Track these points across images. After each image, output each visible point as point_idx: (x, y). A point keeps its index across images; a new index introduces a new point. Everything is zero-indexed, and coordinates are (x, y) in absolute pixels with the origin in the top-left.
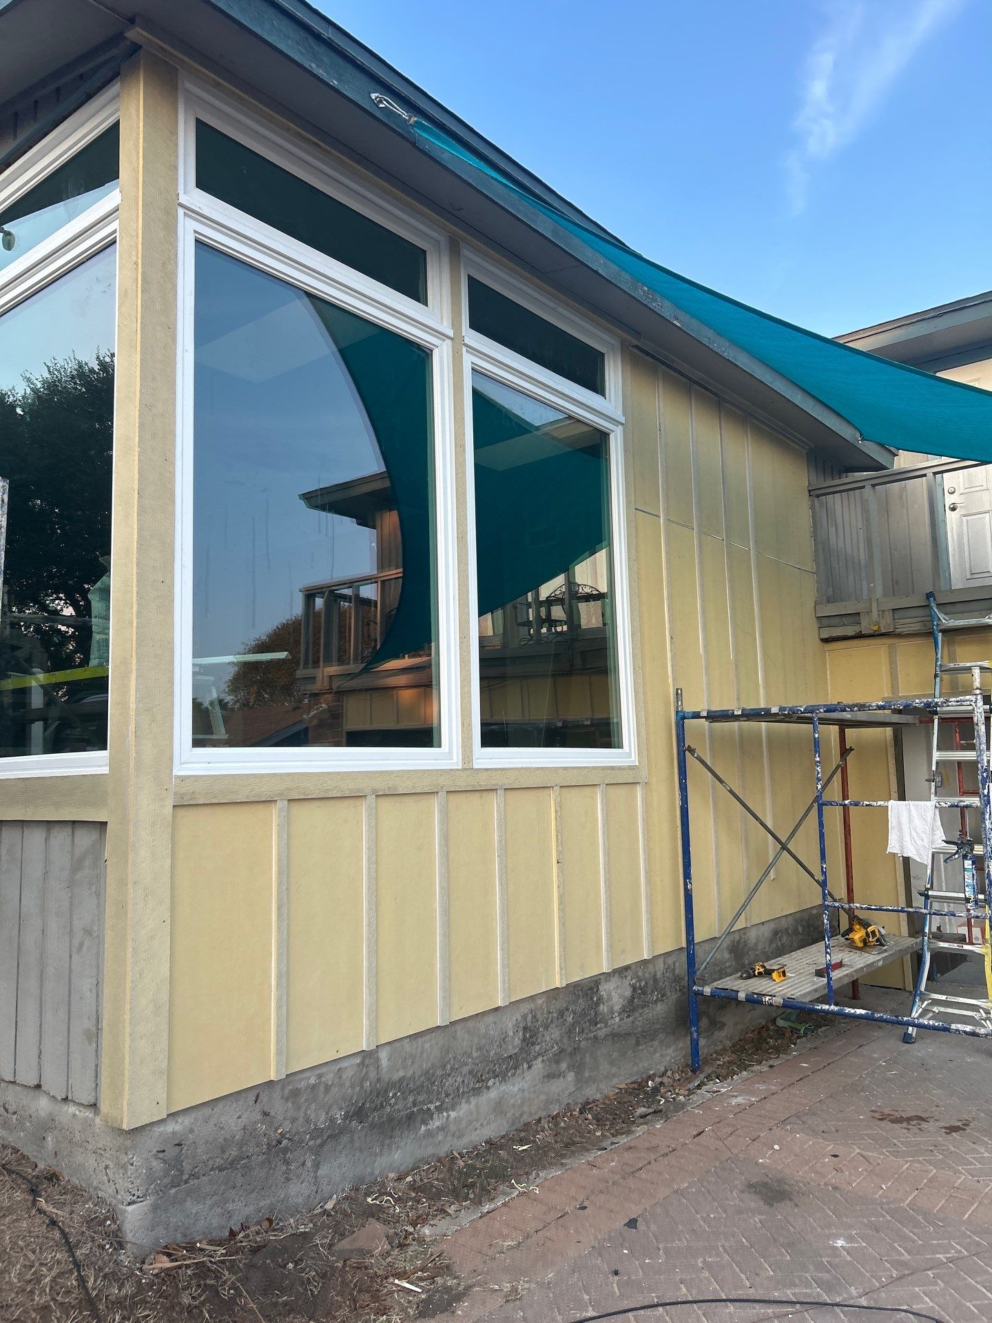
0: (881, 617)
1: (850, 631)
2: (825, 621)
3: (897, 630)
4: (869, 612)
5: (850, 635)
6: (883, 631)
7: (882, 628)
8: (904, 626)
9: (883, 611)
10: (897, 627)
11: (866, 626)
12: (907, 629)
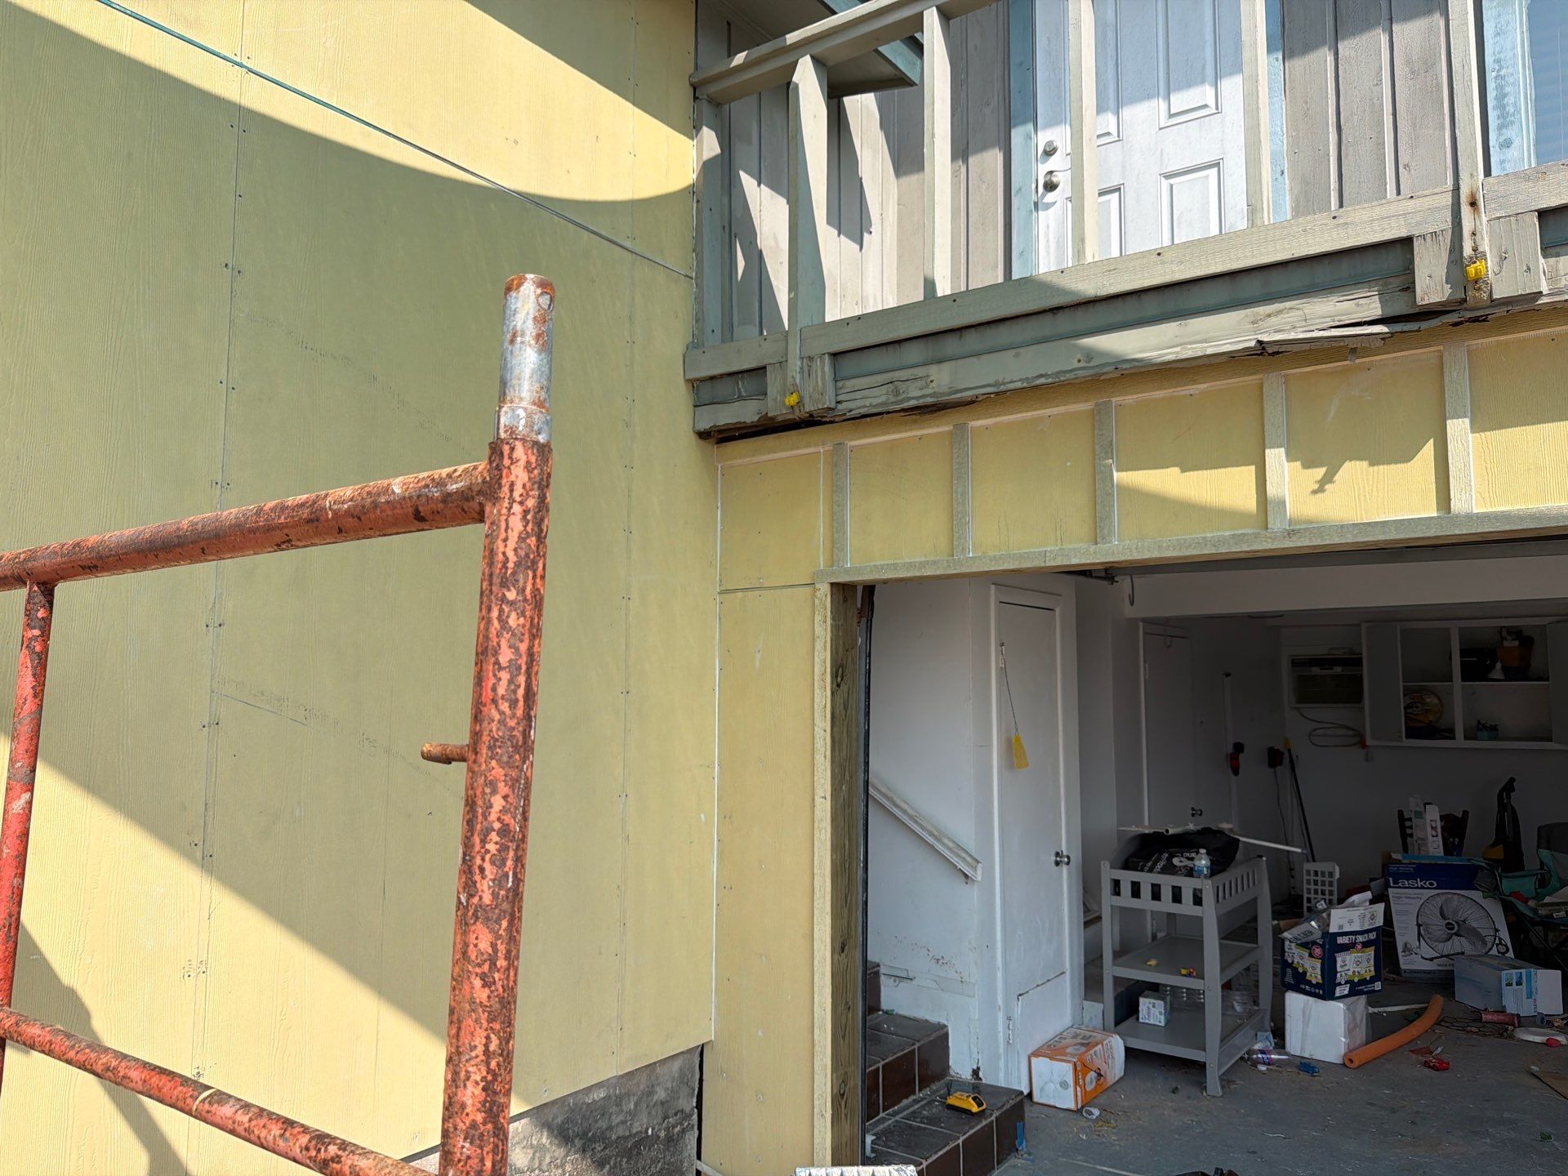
0: (806, 374)
1: (746, 412)
2: (707, 391)
3: (840, 407)
4: (782, 363)
5: (748, 421)
6: (809, 407)
7: (807, 400)
8: (853, 396)
9: (811, 359)
10: (840, 398)
11: (779, 402)
12: (859, 403)
